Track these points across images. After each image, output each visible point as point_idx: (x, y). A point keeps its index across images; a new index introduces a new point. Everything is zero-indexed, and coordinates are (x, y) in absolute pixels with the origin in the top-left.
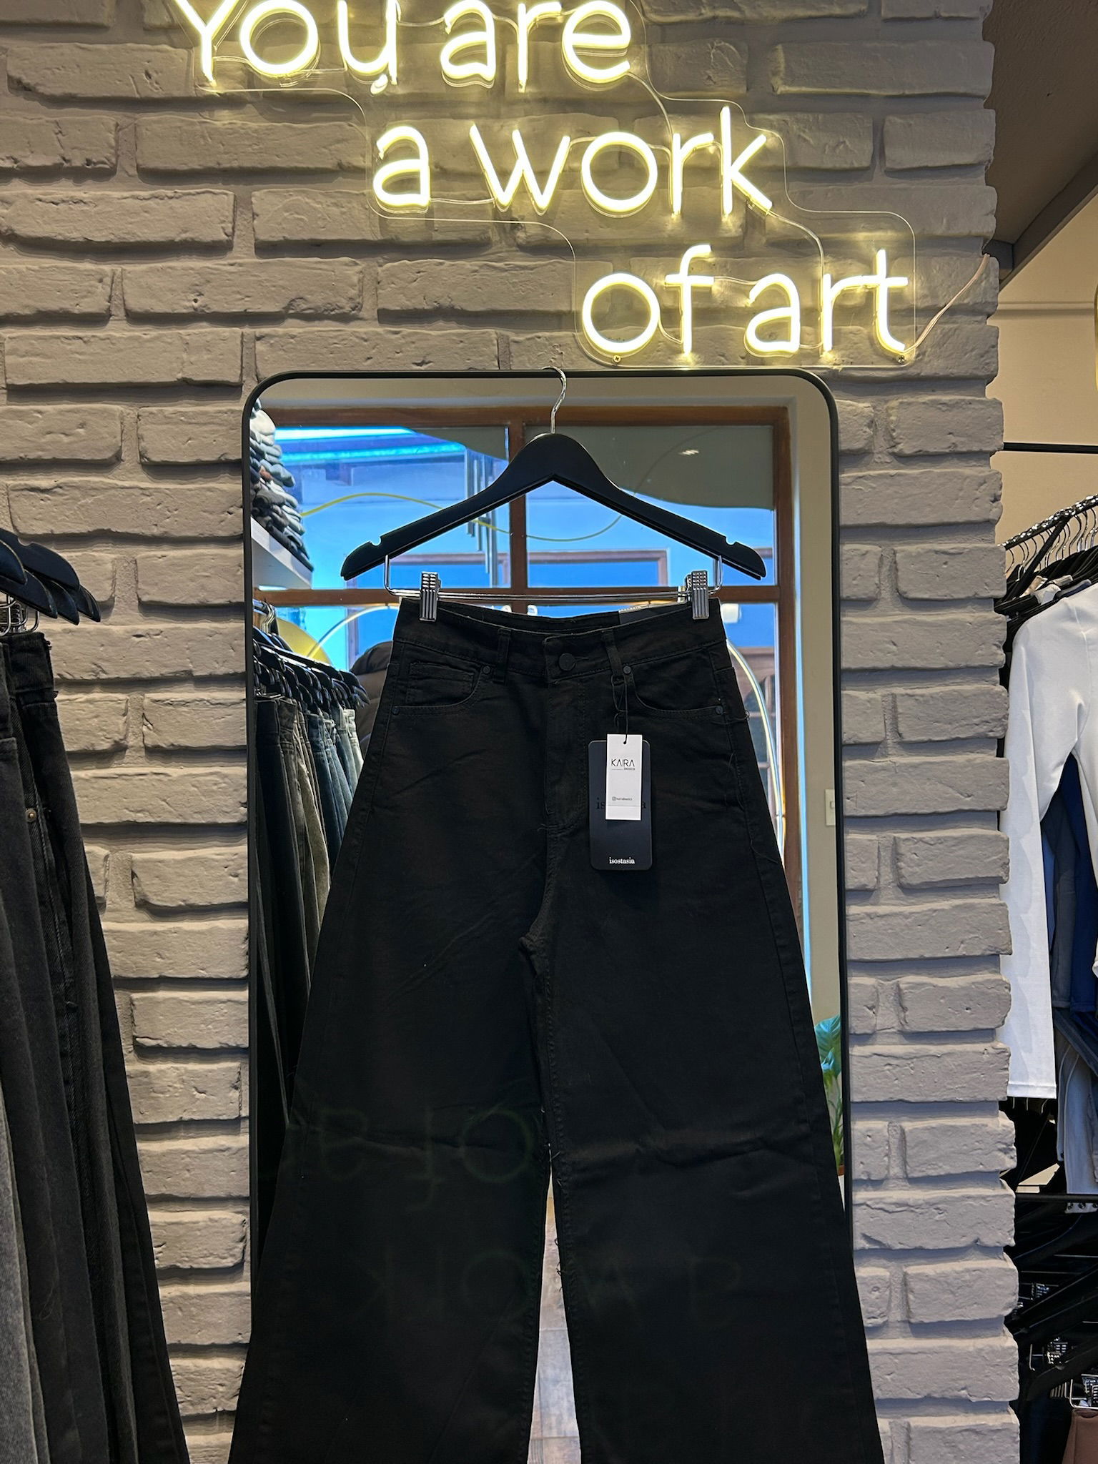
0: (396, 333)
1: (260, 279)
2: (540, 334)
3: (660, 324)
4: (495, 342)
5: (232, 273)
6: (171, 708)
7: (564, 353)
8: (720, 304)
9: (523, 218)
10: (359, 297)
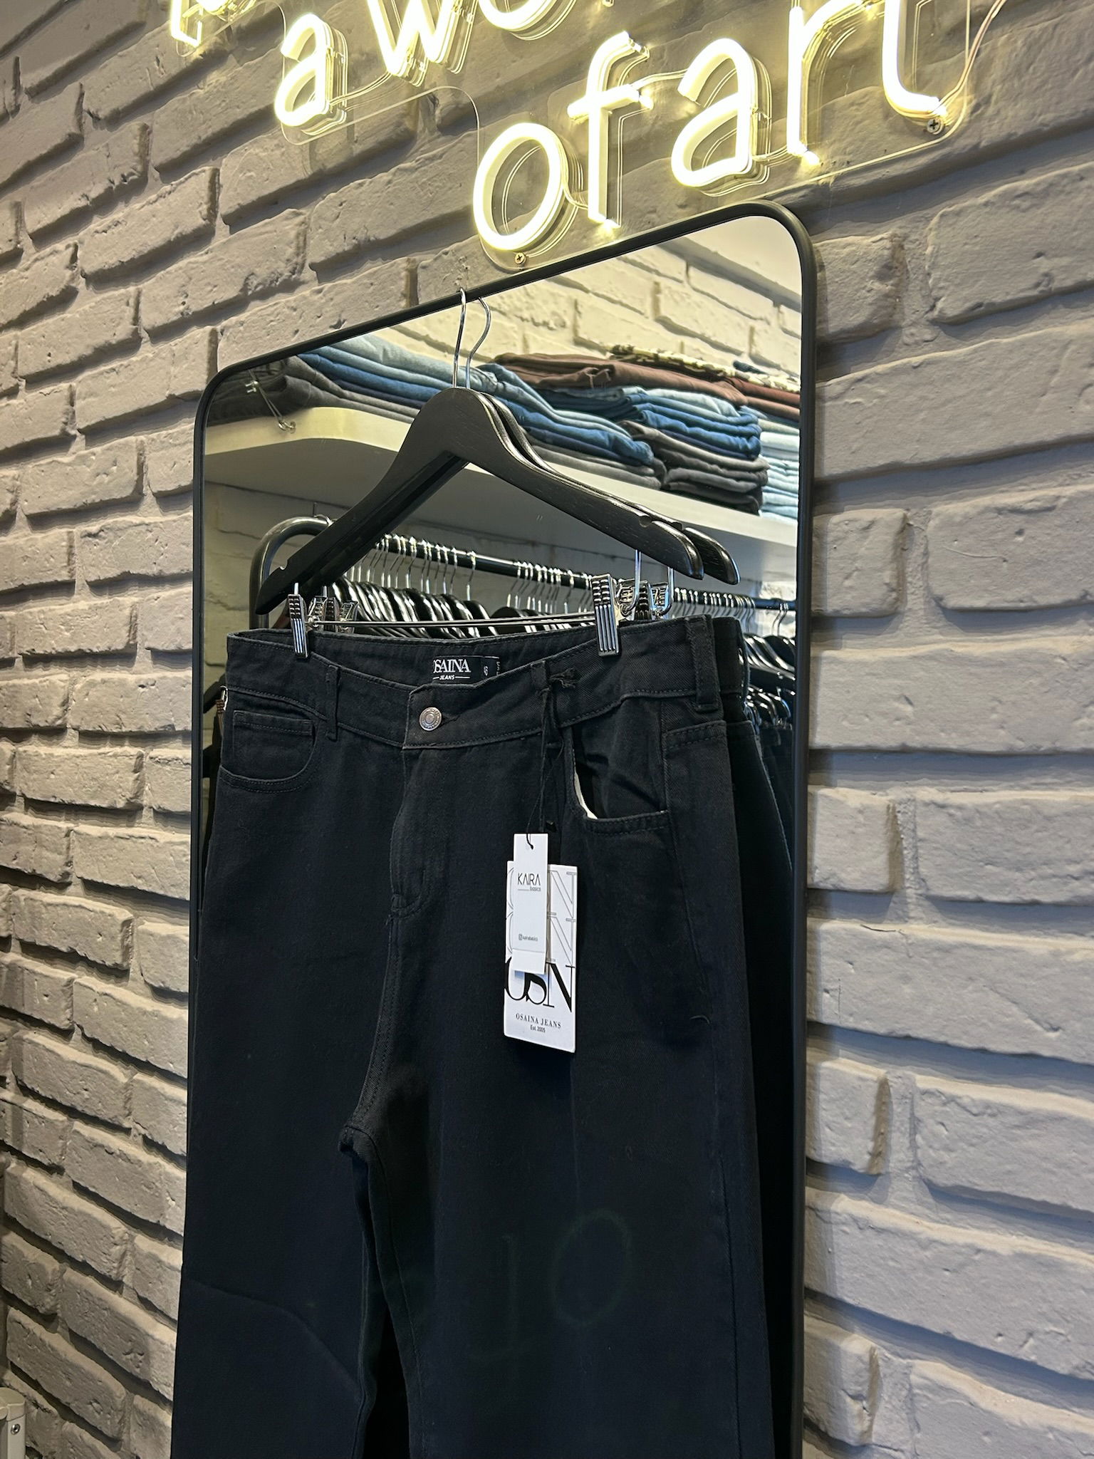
0: (319, 291)
1: (223, 262)
2: (447, 249)
3: (565, 187)
4: (404, 274)
5: (205, 262)
6: (159, 766)
7: (469, 267)
8: (653, 125)
9: (434, 85)
10: (298, 255)
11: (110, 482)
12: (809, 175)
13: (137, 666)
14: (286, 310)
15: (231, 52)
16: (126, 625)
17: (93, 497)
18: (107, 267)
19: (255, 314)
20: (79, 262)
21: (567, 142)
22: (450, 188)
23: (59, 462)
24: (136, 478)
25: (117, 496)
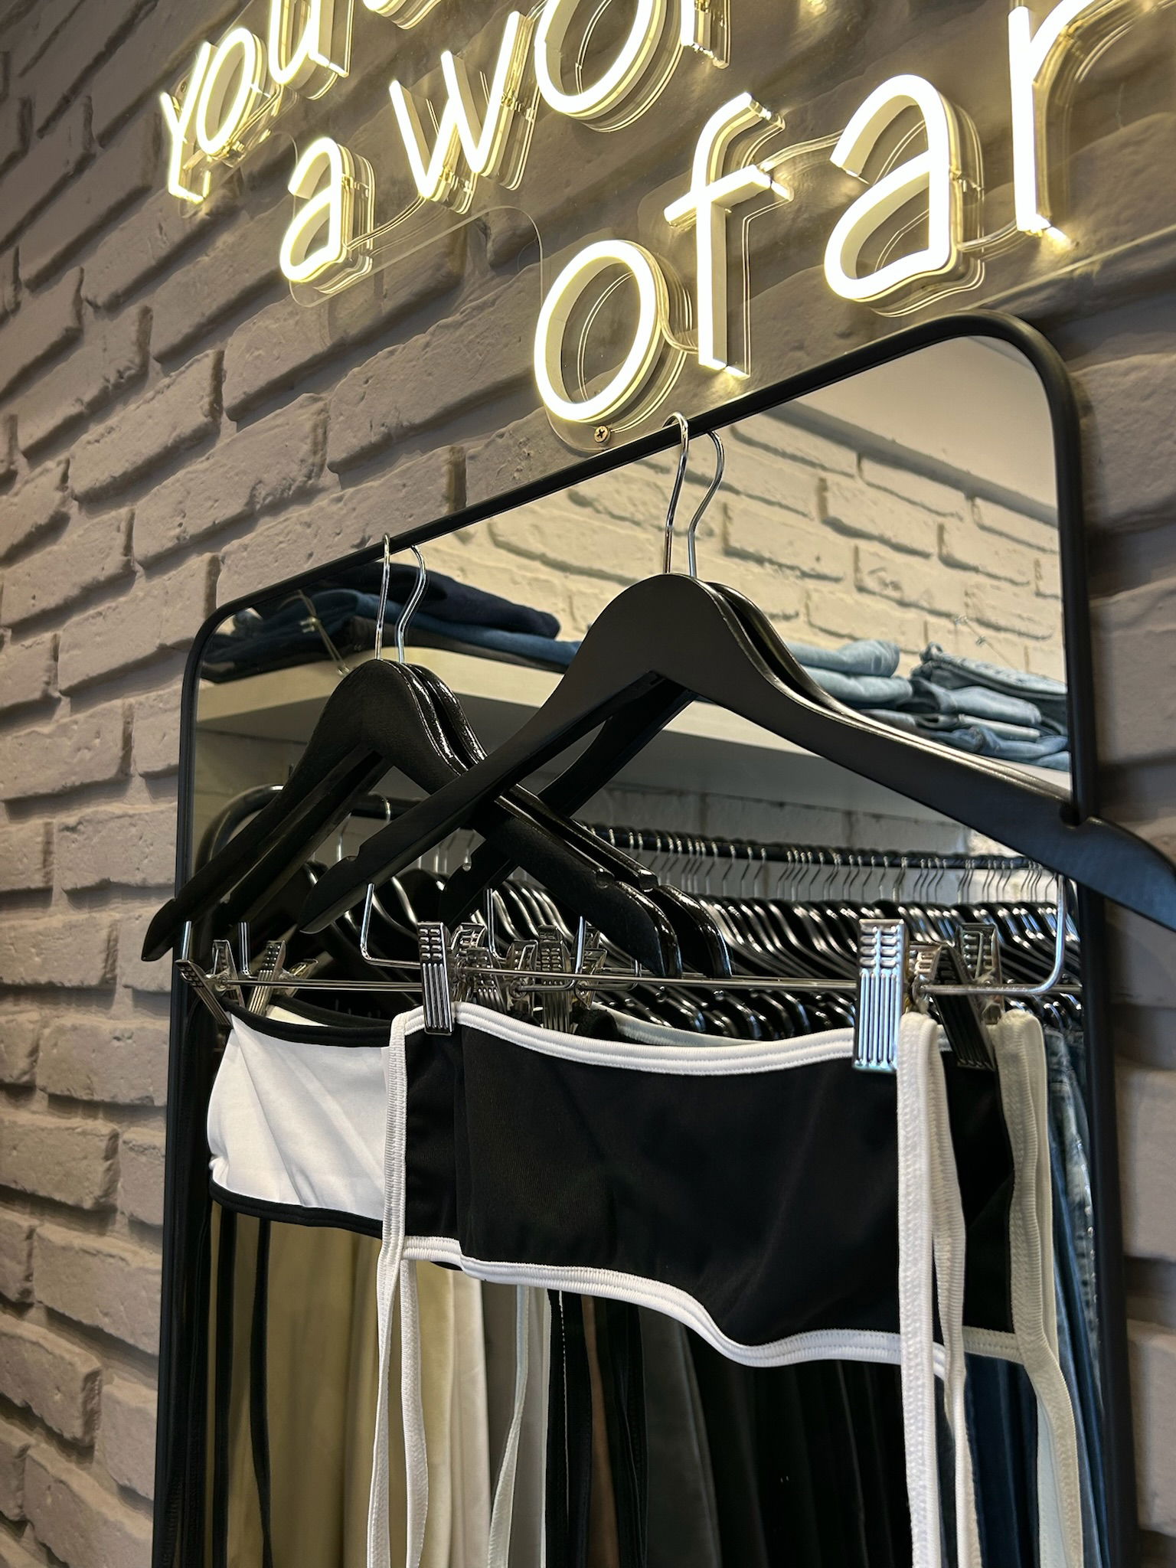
0: (339, 499)
1: (226, 469)
2: (503, 430)
3: (663, 324)
4: (445, 468)
5: (207, 470)
6: (133, 1154)
7: (532, 453)
8: (794, 220)
9: (485, 207)
10: (315, 453)
11: (91, 759)
12: (1057, 264)
13: (115, 1009)
14: (299, 528)
15: (242, 208)
16: (101, 952)
17: (74, 778)
18: (98, 485)
19: (261, 534)
20: (69, 480)
21: (665, 261)
22: (506, 346)
23: (39, 734)
24: (121, 754)
25: (99, 777)
